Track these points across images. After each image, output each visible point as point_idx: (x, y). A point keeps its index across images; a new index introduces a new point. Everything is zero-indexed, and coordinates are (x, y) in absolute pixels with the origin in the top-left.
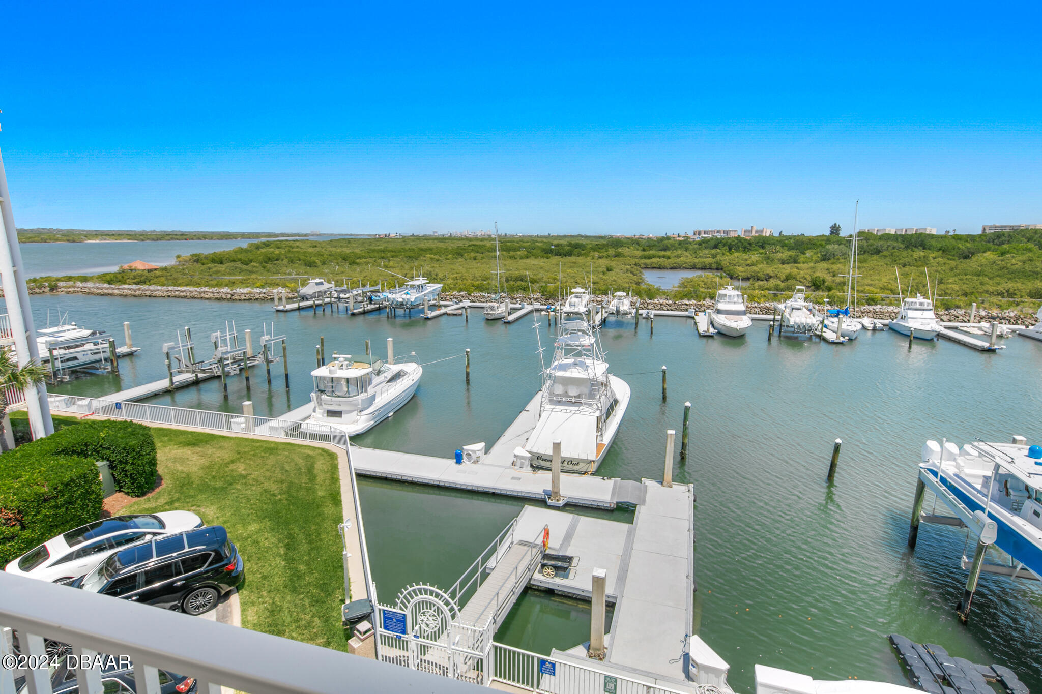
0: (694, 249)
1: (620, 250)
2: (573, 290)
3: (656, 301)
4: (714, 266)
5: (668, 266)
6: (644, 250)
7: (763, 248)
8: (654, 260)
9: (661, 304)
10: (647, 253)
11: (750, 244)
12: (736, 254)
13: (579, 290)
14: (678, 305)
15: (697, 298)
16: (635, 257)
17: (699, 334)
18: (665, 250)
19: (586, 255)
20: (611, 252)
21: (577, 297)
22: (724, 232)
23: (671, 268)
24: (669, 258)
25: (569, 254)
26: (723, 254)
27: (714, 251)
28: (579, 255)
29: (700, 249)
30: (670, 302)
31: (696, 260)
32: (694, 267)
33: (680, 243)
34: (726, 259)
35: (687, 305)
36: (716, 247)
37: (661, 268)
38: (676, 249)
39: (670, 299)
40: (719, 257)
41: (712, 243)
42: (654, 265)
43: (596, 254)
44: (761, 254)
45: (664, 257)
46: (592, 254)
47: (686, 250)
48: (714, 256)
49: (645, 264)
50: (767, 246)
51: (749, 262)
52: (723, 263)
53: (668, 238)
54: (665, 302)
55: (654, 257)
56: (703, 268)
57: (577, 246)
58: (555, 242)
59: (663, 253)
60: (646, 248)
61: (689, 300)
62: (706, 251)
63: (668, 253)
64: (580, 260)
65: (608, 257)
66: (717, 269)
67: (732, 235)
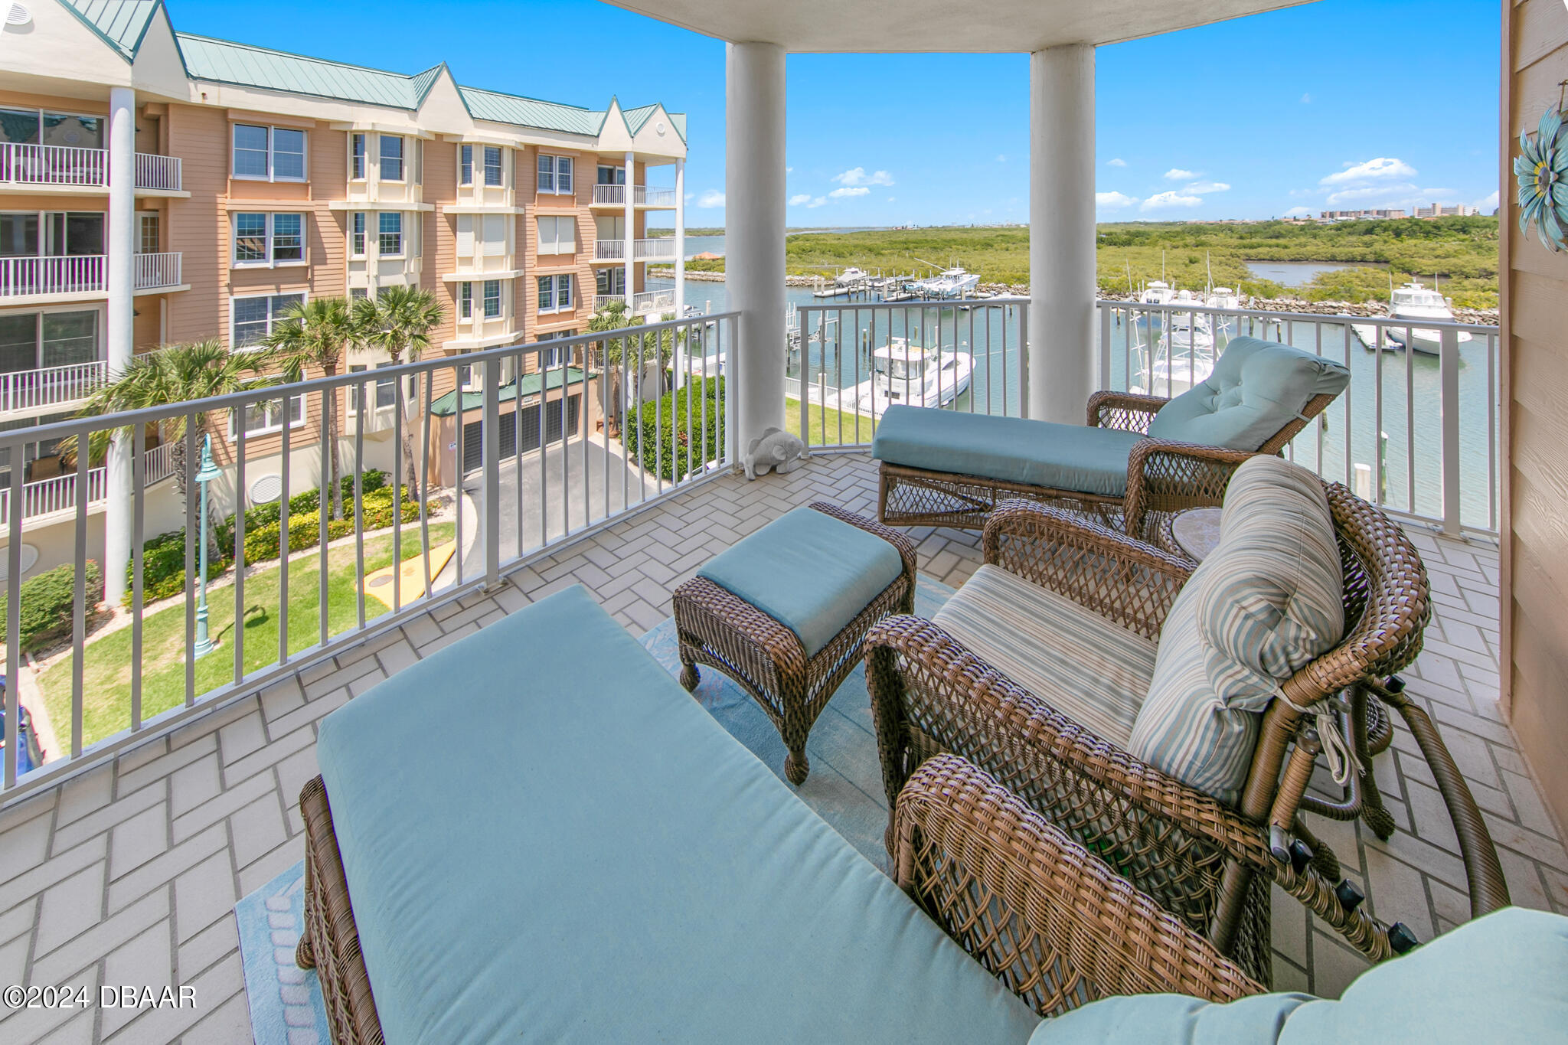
0: (1327, 236)
1: (1203, 238)
2: (1149, 284)
3: (1278, 300)
4: (1371, 257)
5: (1286, 258)
6: (1241, 238)
7: (1465, 232)
8: (1260, 250)
9: (1287, 305)
10: (1247, 242)
11: (1437, 228)
12: (1413, 242)
13: (1158, 284)
14: (1317, 308)
15: (1351, 297)
16: (1228, 246)
17: (1366, 348)
18: (1277, 237)
19: (1155, 244)
20: (1190, 240)
21: (1156, 292)
22: (1378, 212)
23: (1292, 260)
24: (1286, 247)
25: (1128, 243)
26: (1385, 242)
27: (1366, 238)
28: (1142, 244)
29: (1339, 236)
30: (1303, 303)
31: (1335, 250)
32: (1332, 260)
33: (1302, 228)
34: (1392, 248)
35: (1334, 308)
36: (1369, 231)
37: (1272, 260)
38: (1296, 236)
39: (1302, 299)
40: (1377, 247)
41: (1362, 228)
42: (1262, 256)
43: (1167, 243)
44: (1463, 240)
45: (1277, 246)
46: (1161, 242)
47: (1315, 237)
48: (1367, 245)
49: (1246, 255)
50: (1473, 231)
51: (1439, 252)
52: (1387, 254)
53: (1278, 223)
54: (1293, 303)
55: (1259, 246)
56: (1351, 260)
57: (1138, 234)
58: (1107, 230)
59: (1274, 241)
60: (1244, 235)
61: (1336, 301)
62: (1353, 238)
63: (1282, 241)
64: (1146, 250)
65: (1186, 246)
66: (1377, 262)
67: (1395, 216)
